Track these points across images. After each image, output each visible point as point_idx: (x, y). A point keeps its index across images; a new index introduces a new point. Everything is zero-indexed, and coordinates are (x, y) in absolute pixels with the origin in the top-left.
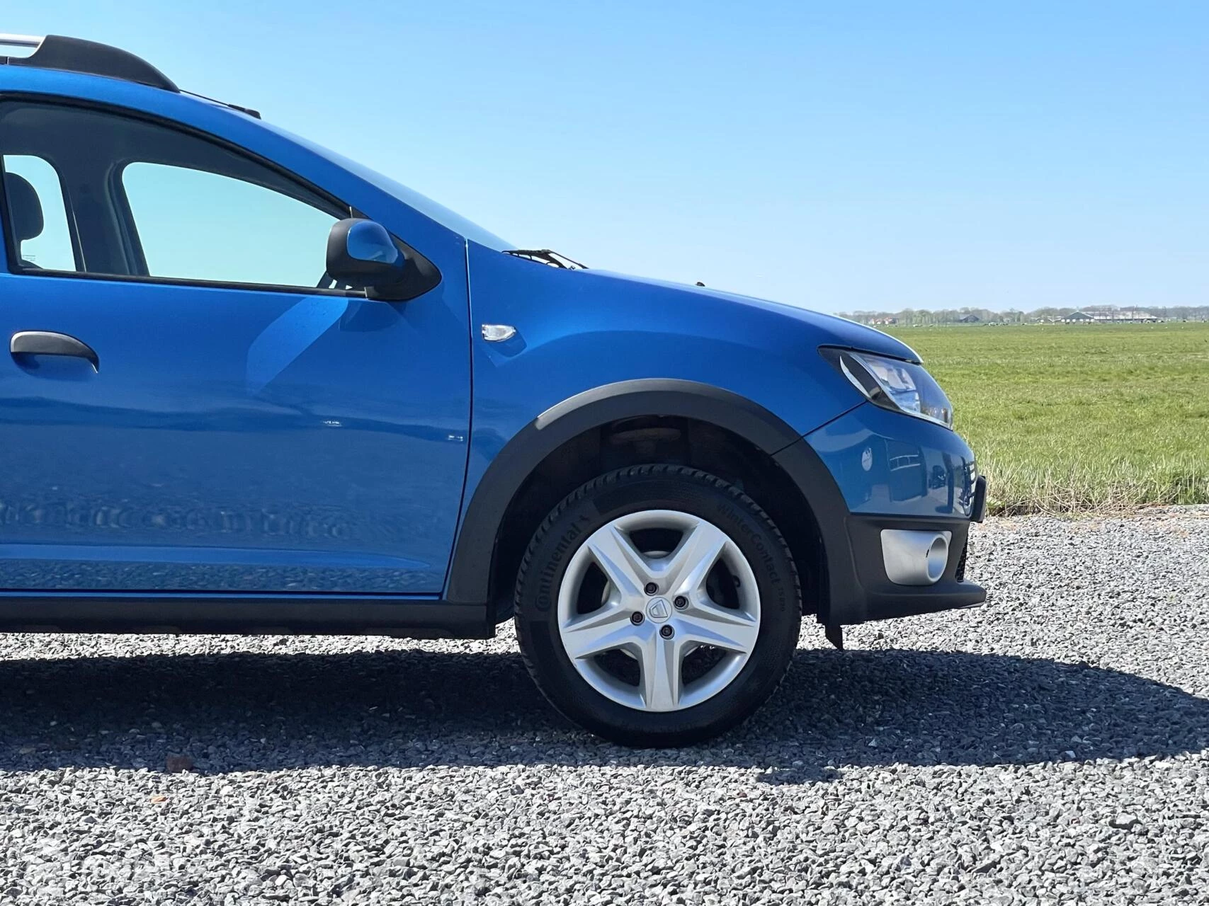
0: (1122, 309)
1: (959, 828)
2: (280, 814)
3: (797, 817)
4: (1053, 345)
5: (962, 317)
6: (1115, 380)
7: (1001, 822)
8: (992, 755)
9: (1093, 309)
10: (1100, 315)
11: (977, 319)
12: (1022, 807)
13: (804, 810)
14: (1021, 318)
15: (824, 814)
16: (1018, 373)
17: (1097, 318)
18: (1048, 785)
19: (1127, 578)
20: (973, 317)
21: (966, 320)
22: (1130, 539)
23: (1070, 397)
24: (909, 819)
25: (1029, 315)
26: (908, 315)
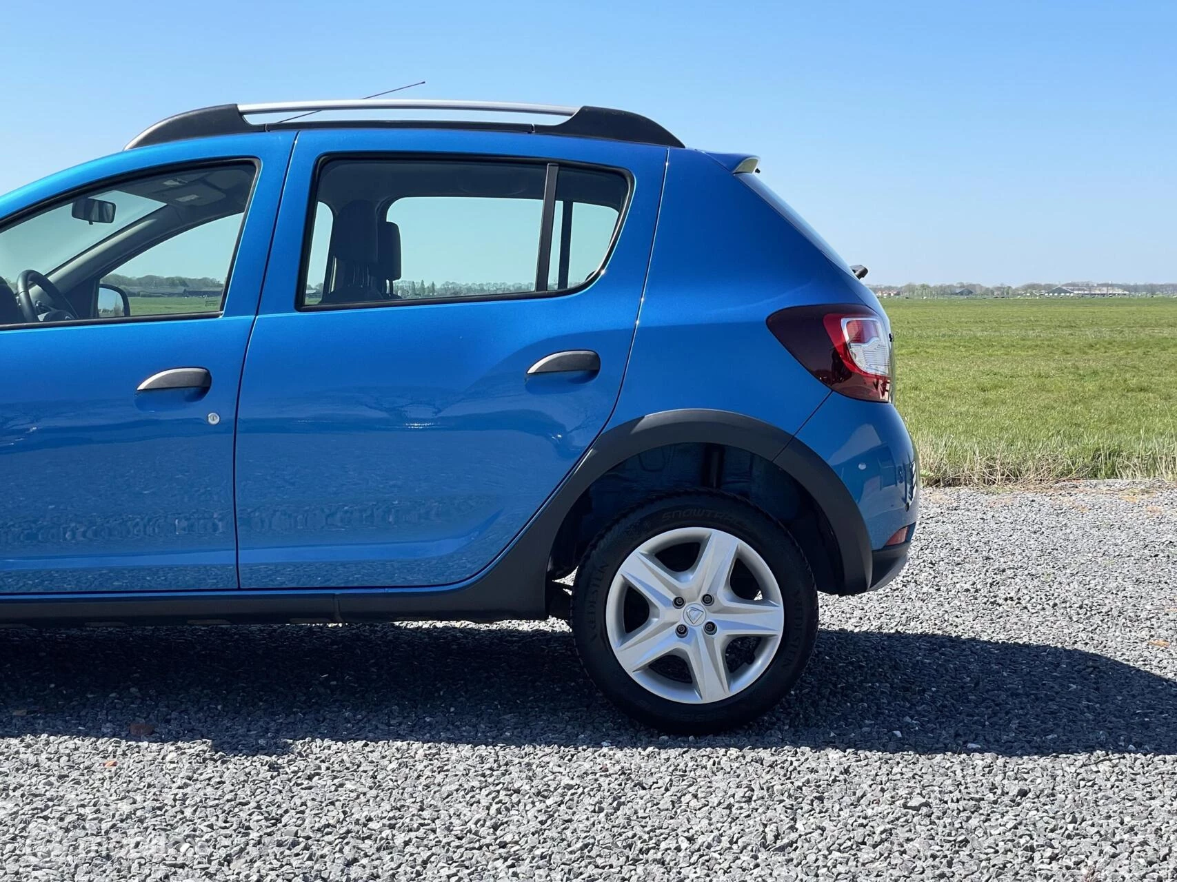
0: (1099, 285)
1: (775, 806)
2: (207, 782)
3: (643, 792)
4: (1032, 318)
6: (1077, 353)
7: (812, 801)
8: (829, 734)
9: (1073, 285)
10: (1079, 290)
11: (971, 292)
12: (836, 787)
13: (651, 786)
14: (1010, 292)
15: (667, 790)
16: (993, 346)
17: (1076, 292)
18: (866, 765)
19: (1017, 555)
20: (968, 291)
21: (961, 293)
22: (1036, 514)
23: (1033, 369)
24: (736, 797)
25: (1017, 289)
26: (911, 288)
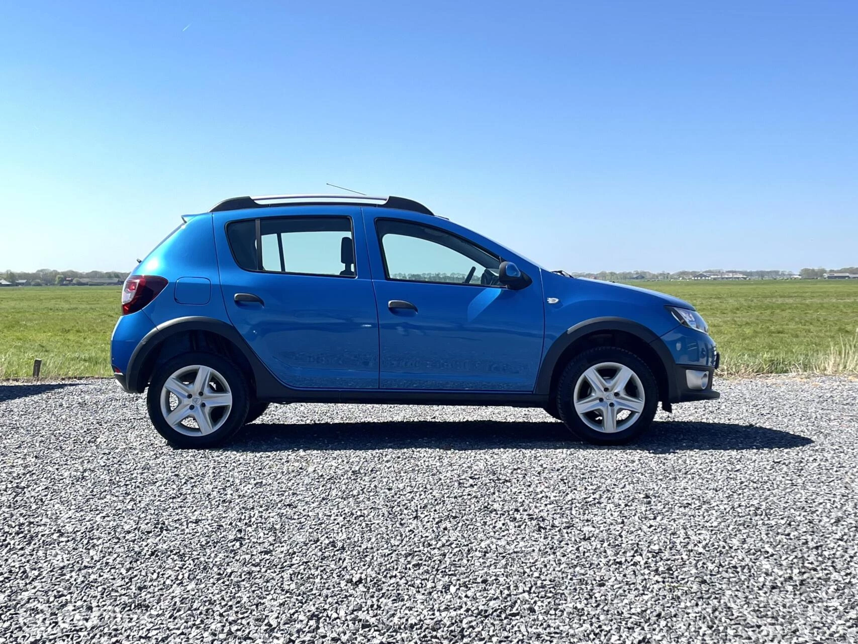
5: (635, 276)
